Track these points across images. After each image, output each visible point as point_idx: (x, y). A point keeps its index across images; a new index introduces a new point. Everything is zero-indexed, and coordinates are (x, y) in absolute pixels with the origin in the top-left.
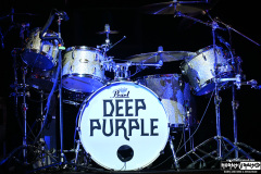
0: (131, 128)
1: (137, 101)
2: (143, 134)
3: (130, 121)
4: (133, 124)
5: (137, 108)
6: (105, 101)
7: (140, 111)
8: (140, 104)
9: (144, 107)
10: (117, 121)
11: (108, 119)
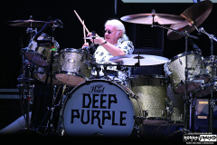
0: (104, 118)
1: (110, 96)
2: (113, 124)
4: (106, 115)
5: (110, 102)
6: (84, 95)
7: (112, 104)
8: (112, 99)
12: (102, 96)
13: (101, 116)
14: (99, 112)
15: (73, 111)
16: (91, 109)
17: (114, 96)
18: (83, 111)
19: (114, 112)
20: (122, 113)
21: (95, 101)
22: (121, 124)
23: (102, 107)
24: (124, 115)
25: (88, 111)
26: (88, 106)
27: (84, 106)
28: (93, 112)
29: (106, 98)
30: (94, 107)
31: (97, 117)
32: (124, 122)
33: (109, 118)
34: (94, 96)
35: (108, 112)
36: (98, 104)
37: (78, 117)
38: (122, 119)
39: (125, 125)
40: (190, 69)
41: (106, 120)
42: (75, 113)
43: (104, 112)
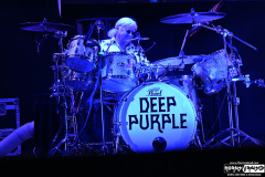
0: (164, 122)
1: (168, 99)
2: (174, 127)
3: (163, 116)
4: (166, 118)
5: (169, 105)
6: (141, 99)
7: (171, 107)
8: (171, 101)
9: (174, 104)
10: (152, 116)
11: (144, 114)
12: (160, 99)
13: (160, 120)
15: (130, 116)
16: (149, 113)
17: (173, 98)
18: (141, 116)
19: (173, 115)
20: (182, 115)
21: (153, 105)
22: (182, 127)
23: (161, 110)
24: (184, 118)
25: (147, 116)
27: (142, 111)
29: (164, 101)
30: (152, 111)
31: (157, 121)
32: (184, 124)
33: (169, 122)
34: (152, 99)
35: (168, 115)
36: (156, 108)
37: (136, 122)
38: (182, 121)
39: (186, 127)
41: (166, 124)
42: (133, 119)
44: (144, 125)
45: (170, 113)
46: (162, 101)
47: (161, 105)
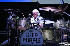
6: (27, 33)
9: (37, 35)
12: (33, 33)
13: (32, 40)
14: (32, 38)
15: (23, 38)
16: (29, 37)
17: (37, 33)
18: (27, 38)
19: (36, 39)
21: (30, 35)
22: (39, 42)
23: (33, 37)
24: (40, 40)
25: (28, 38)
26: (28, 37)
27: (27, 37)
28: (30, 38)
29: (34, 34)
30: (30, 37)
31: (31, 40)
32: (40, 42)
33: (35, 40)
34: (30, 33)
35: (35, 39)
36: (31, 36)
37: (25, 40)
38: (39, 41)
39: (40, 43)
40: (61, 25)
41: (34, 41)
42: (24, 39)
43: (33, 39)
44: (27, 41)
45: (36, 38)
46: (33, 34)
47: (33, 35)
